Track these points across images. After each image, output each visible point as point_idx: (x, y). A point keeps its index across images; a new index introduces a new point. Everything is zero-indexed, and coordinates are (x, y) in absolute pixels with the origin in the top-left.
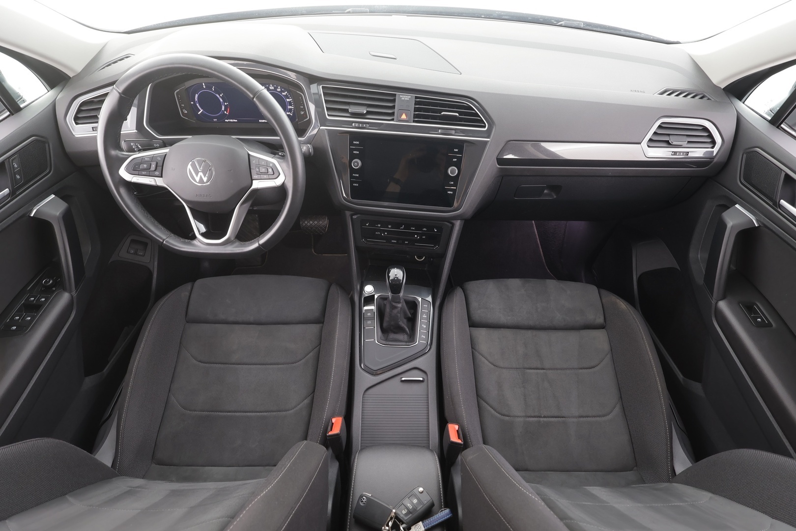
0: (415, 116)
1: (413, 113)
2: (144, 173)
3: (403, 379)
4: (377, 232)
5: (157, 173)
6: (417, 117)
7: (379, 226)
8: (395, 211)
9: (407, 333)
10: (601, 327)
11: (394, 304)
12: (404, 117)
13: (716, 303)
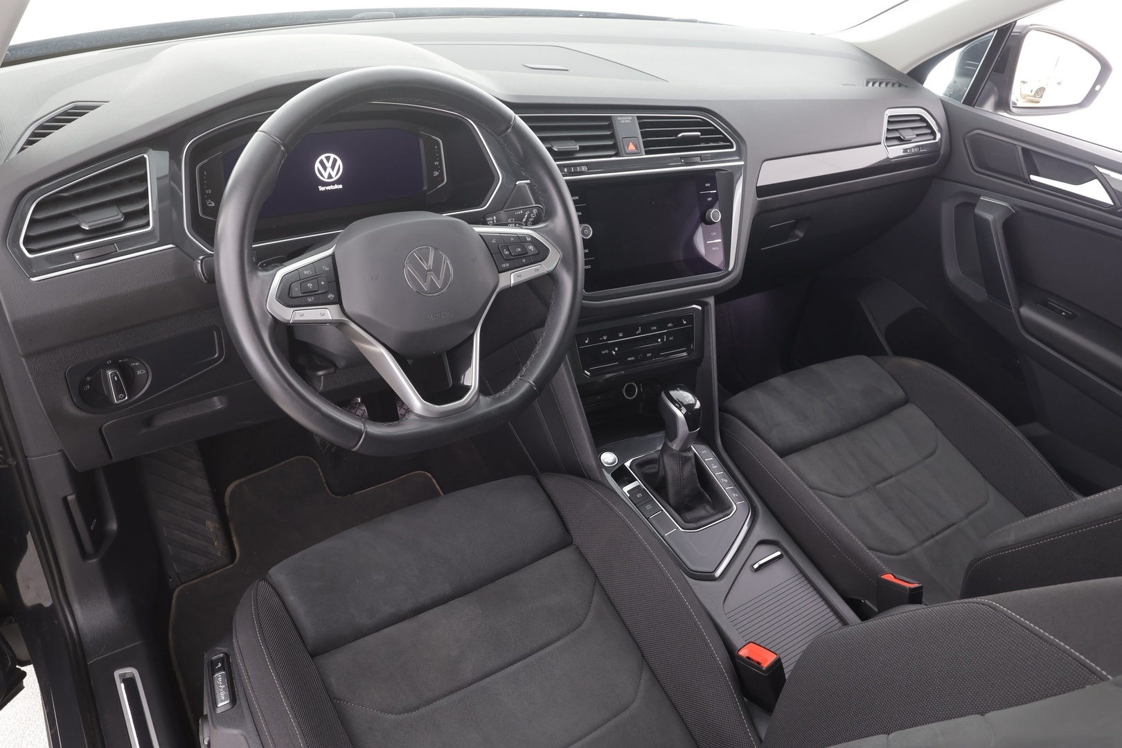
0: (646, 144)
1: (641, 140)
2: (310, 300)
3: (756, 566)
4: (604, 350)
5: (331, 296)
6: (649, 146)
7: (605, 338)
8: (652, 296)
9: (708, 502)
10: (905, 402)
11: (684, 454)
12: (633, 148)
13: (1018, 312)
